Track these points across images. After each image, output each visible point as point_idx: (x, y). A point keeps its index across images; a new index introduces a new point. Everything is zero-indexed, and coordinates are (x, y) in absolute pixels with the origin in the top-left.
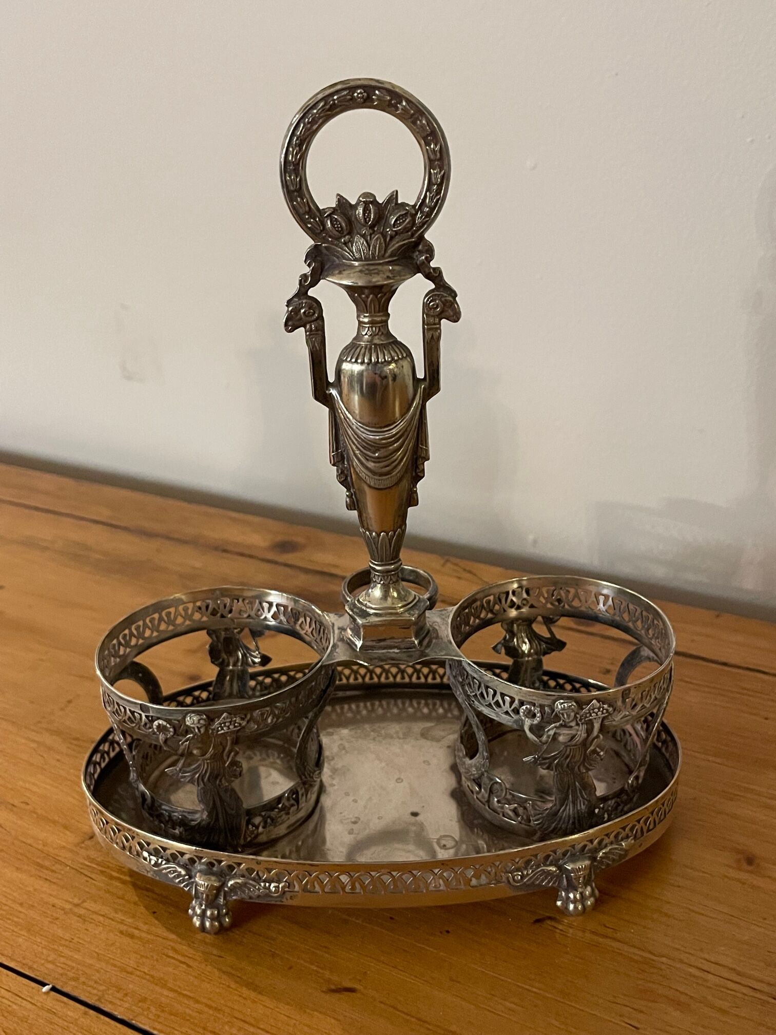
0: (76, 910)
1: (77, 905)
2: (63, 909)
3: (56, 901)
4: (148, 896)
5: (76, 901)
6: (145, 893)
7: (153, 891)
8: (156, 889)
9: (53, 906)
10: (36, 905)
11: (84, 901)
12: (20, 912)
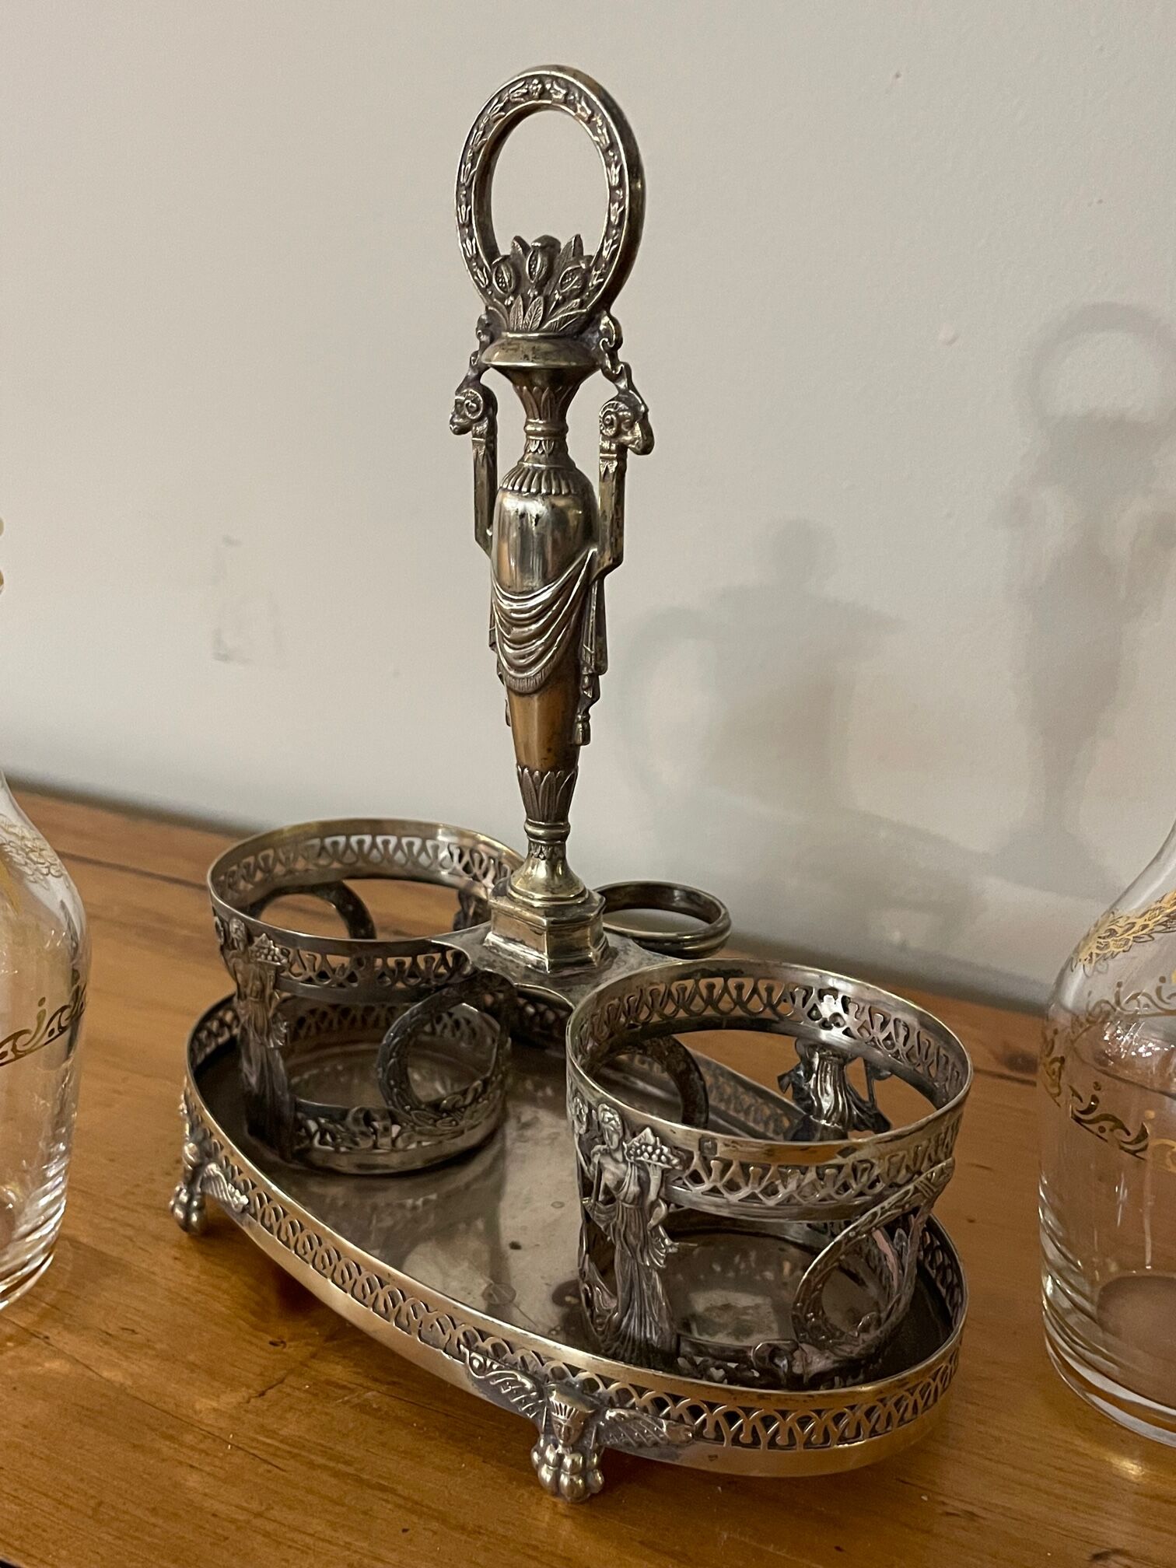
0: (257, 1522)
1: (258, 1515)
2: (233, 1521)
3: (218, 1506)
4: (387, 1501)
5: (255, 1506)
6: (380, 1495)
7: (393, 1491)
8: (399, 1488)
9: (214, 1515)
10: (181, 1512)
11: (270, 1508)
12: (155, 1526)
